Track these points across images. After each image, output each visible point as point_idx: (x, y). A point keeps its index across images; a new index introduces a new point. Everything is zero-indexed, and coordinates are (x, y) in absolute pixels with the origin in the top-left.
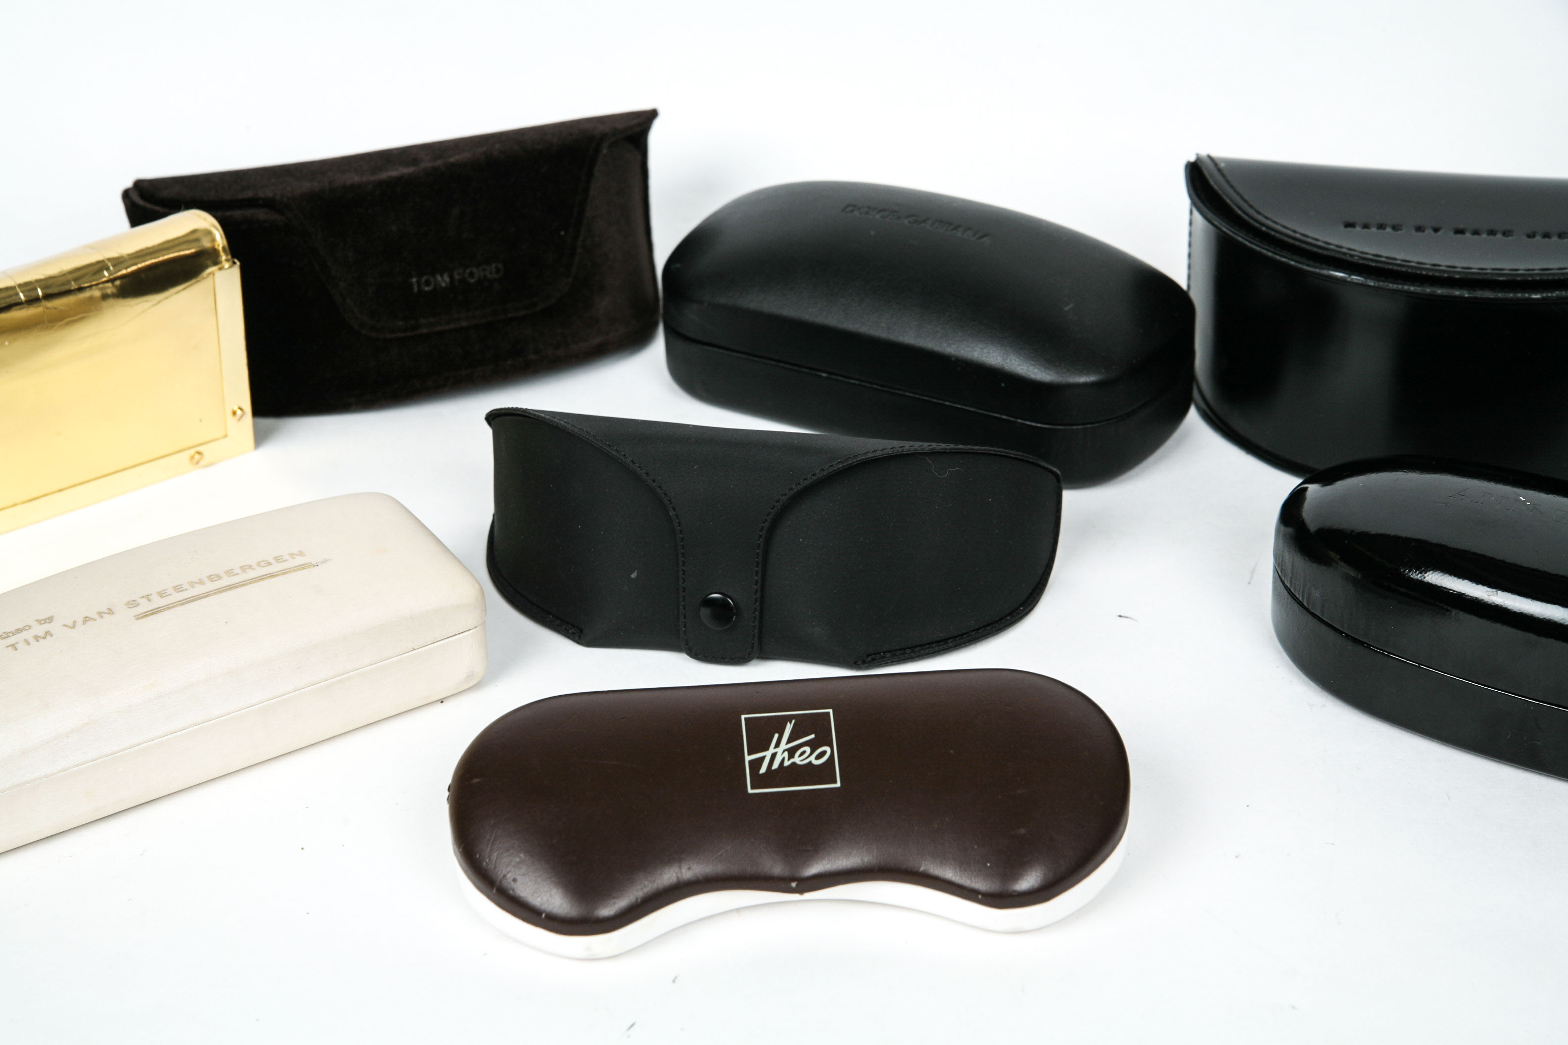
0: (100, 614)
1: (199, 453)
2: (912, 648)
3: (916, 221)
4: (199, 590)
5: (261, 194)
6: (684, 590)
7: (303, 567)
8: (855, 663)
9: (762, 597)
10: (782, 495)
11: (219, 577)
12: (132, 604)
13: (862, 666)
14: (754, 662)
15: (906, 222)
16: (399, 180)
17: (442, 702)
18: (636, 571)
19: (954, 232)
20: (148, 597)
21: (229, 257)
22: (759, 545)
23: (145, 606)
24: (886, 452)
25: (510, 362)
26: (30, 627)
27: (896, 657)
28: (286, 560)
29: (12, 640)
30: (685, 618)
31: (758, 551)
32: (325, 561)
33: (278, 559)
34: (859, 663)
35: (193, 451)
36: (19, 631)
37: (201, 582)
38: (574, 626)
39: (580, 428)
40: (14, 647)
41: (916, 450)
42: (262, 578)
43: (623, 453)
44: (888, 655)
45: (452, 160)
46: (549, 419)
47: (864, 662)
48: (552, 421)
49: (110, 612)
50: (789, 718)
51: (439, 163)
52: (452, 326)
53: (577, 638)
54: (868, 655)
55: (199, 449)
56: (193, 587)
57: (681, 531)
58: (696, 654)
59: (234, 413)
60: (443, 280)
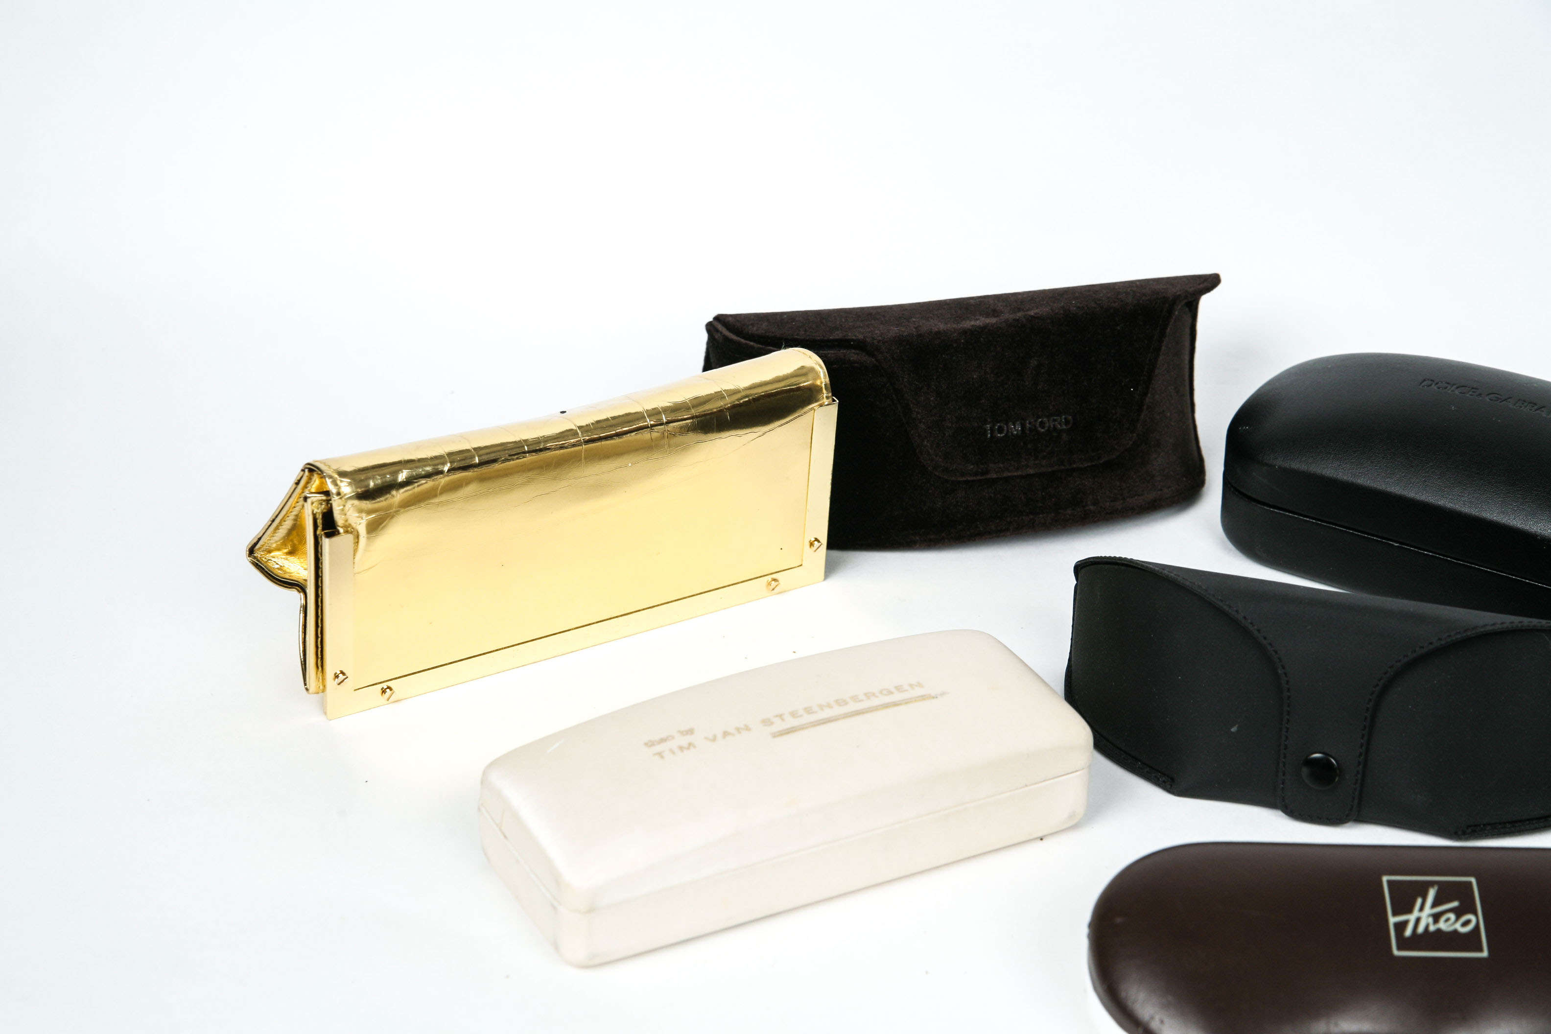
0: (738, 730)
1: (775, 580)
2: (1513, 823)
3: (1498, 399)
4: (827, 714)
5: (850, 336)
6: (1286, 747)
7: (923, 698)
8: (1456, 833)
9: (1366, 760)
10: (1397, 662)
11: (845, 703)
12: (767, 722)
13: (1463, 836)
14: (1350, 824)
15: (1487, 399)
16: (983, 328)
17: (1042, 839)
18: (1237, 726)
19: (1538, 412)
20: (780, 716)
21: (830, 394)
22: (1368, 709)
23: (779, 726)
24: (1505, 626)
25: (1069, 511)
26: (673, 737)
27: (1496, 831)
28: (907, 690)
29: (658, 748)
30: (1284, 775)
31: (1366, 714)
32: (943, 694)
33: (899, 689)
34: (1460, 833)
35: (769, 578)
36: (663, 740)
37: (829, 706)
38: (1164, 774)
39: (1191, 581)
40: (660, 755)
41: (1535, 626)
42: (886, 706)
43: (1235, 609)
44: (1489, 828)
45: (1032, 313)
46: (1158, 571)
47: (1464, 833)
48: (1161, 573)
49: (747, 728)
50: (1432, 884)
51: (1019, 315)
52: (1019, 473)
53: (1169, 787)
54: (1469, 826)
55: (775, 576)
56: (822, 710)
57: (1289, 689)
58: (1291, 812)
59: (811, 544)
60: (1016, 429)
